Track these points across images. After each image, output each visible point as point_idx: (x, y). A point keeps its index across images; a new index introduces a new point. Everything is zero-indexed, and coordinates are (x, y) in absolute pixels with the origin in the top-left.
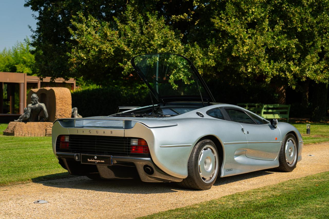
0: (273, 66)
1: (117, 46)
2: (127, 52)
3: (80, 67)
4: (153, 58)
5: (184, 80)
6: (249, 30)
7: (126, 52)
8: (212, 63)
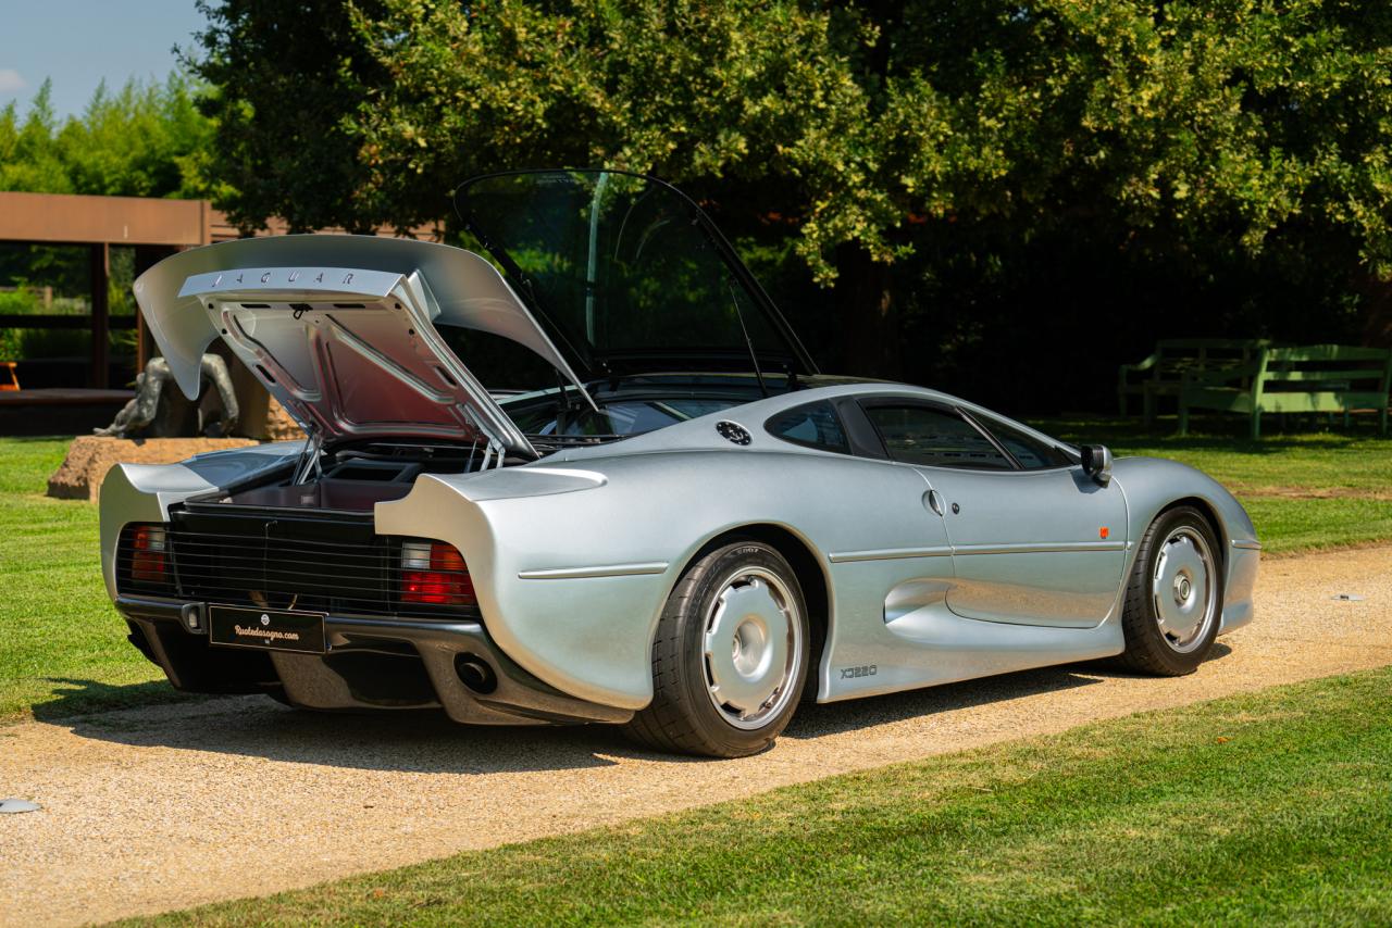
0: (1280, 176)
1: (561, 88)
2: (605, 115)
3: (399, 184)
4: (719, 142)
5: (866, 243)
6: (1166, 8)
7: (599, 115)
8: (993, 162)
